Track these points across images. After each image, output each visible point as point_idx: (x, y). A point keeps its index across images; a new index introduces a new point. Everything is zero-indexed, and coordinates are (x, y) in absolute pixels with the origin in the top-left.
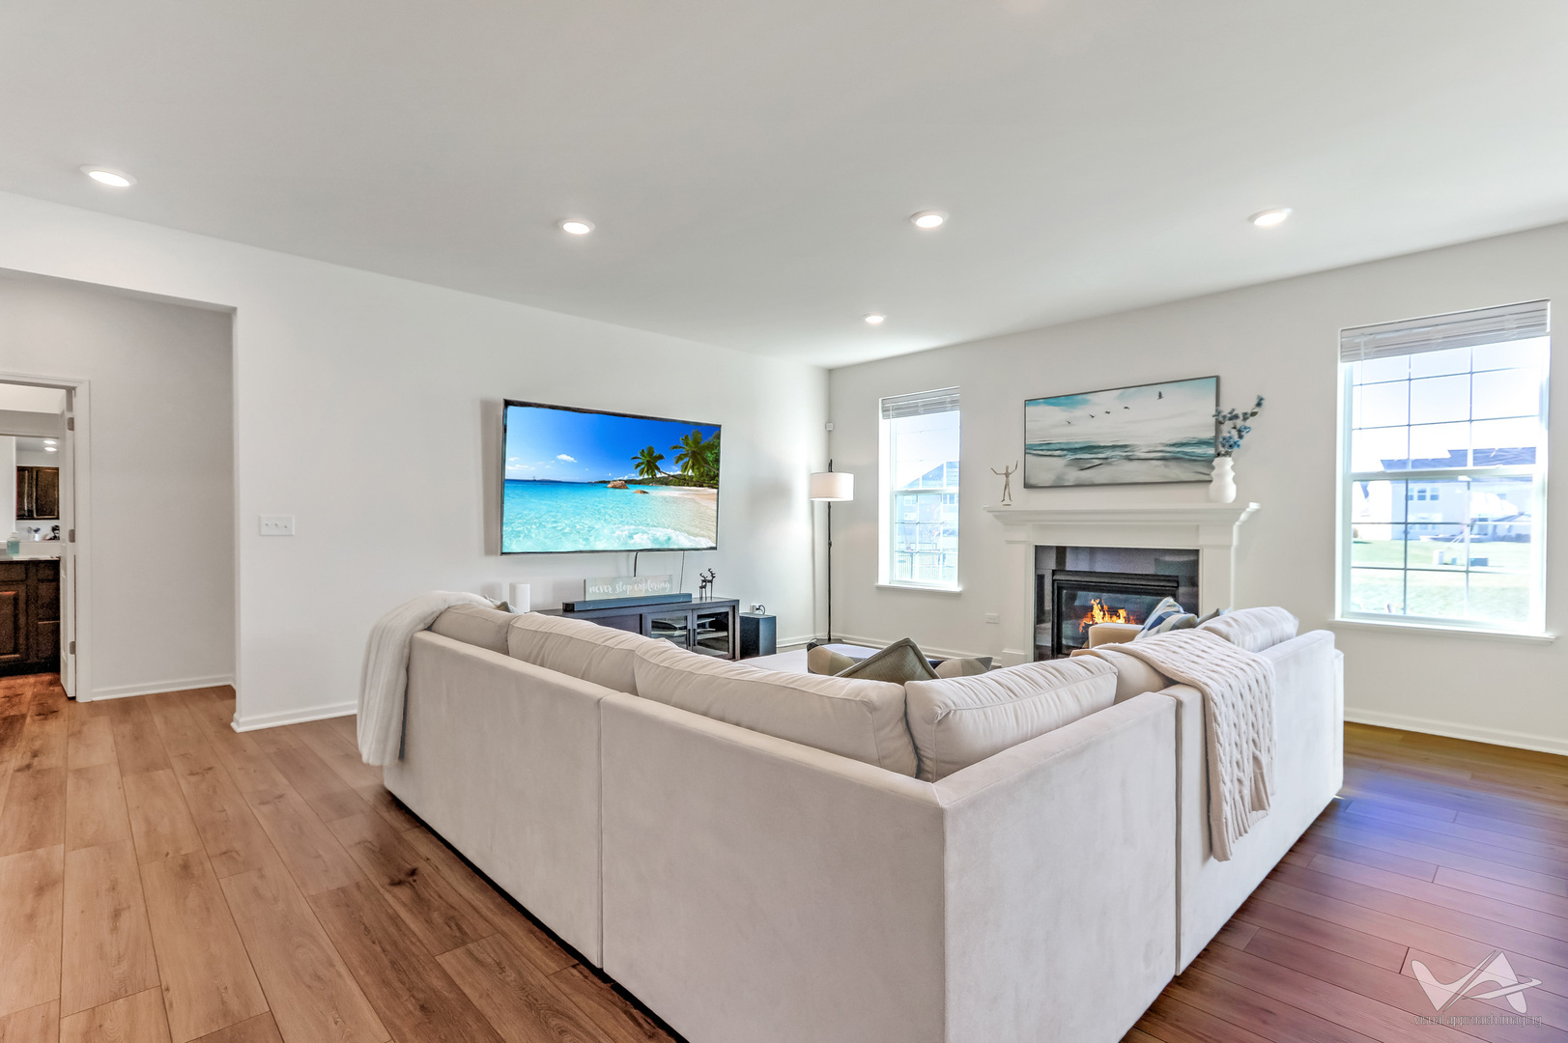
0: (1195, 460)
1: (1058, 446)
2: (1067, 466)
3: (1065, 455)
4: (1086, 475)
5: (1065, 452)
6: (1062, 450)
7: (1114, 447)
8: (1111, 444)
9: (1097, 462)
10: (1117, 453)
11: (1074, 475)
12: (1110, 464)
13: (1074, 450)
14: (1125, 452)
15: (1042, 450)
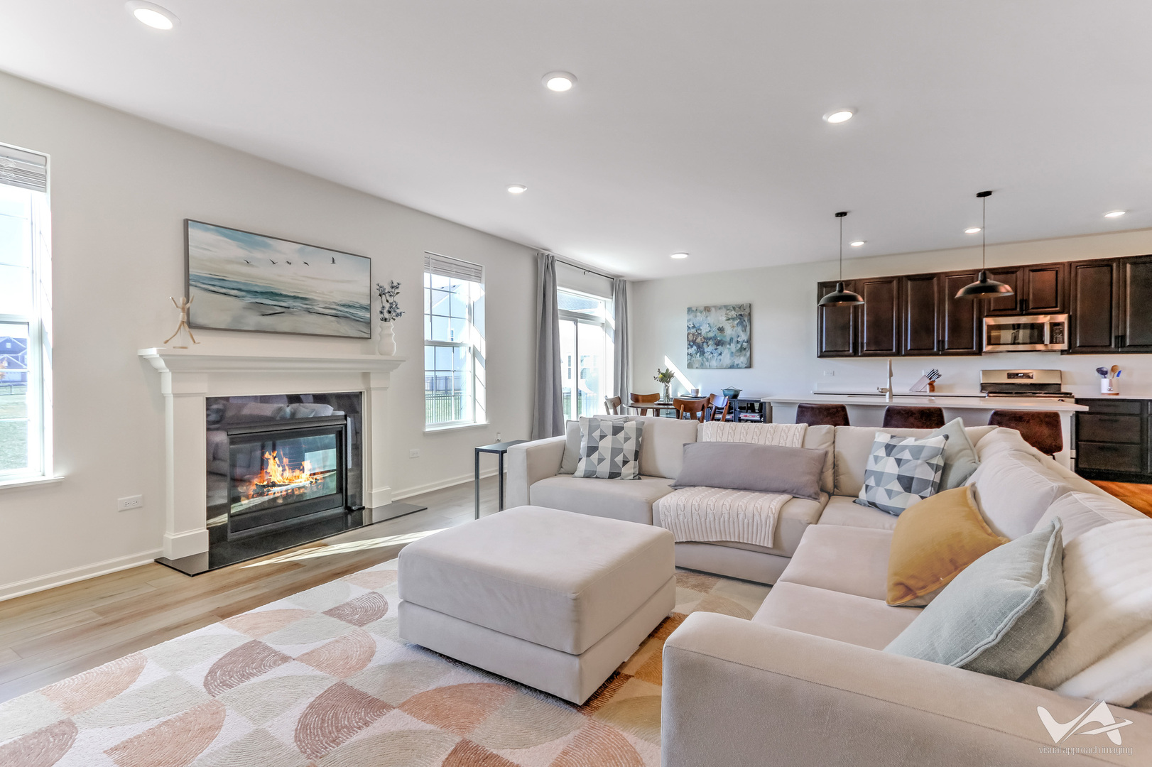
0: (358, 320)
1: (235, 285)
2: (245, 308)
3: (243, 297)
4: (268, 322)
5: (243, 293)
6: (239, 290)
7: (295, 298)
8: (292, 294)
9: (279, 310)
10: (298, 304)
11: (254, 320)
12: (291, 313)
13: (255, 293)
14: (305, 303)
15: (214, 285)
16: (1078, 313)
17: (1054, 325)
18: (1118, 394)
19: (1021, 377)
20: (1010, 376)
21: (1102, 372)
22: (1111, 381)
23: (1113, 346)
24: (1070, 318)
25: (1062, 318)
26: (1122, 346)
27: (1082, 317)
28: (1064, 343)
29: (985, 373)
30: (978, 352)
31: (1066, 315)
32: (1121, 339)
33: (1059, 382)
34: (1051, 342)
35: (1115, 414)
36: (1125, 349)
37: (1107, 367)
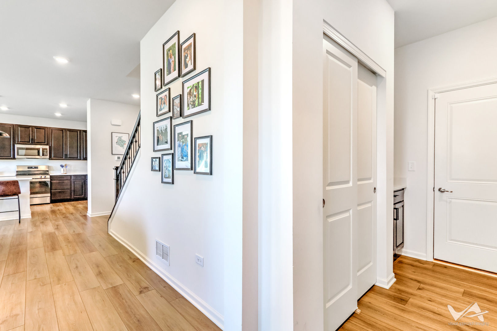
16: (53, 146)
17: (43, 149)
18: (66, 173)
19: (34, 168)
20: (29, 168)
21: (62, 166)
22: (64, 169)
23: (64, 157)
24: (50, 147)
25: (47, 147)
26: (67, 158)
27: (54, 146)
28: (47, 156)
29: (18, 166)
30: (13, 158)
31: (48, 146)
32: (66, 155)
33: (48, 170)
34: (43, 155)
35: (63, 180)
36: (68, 159)
37: (64, 164)
